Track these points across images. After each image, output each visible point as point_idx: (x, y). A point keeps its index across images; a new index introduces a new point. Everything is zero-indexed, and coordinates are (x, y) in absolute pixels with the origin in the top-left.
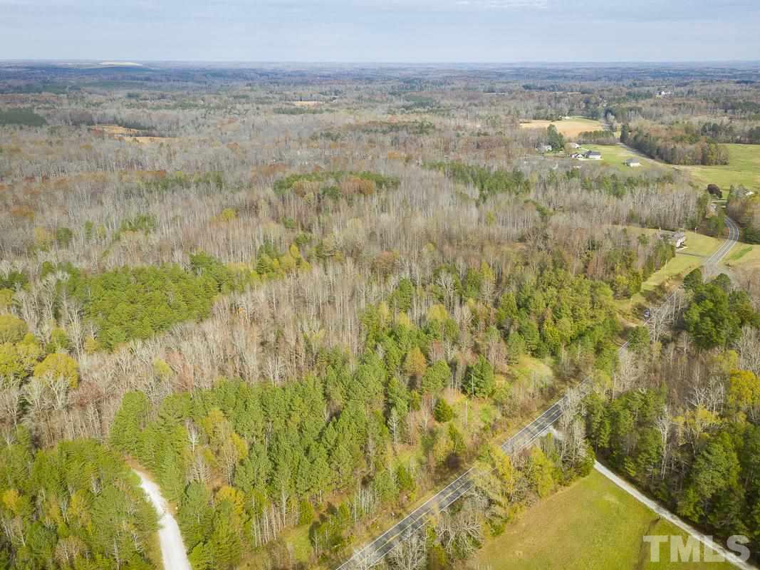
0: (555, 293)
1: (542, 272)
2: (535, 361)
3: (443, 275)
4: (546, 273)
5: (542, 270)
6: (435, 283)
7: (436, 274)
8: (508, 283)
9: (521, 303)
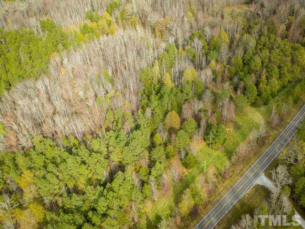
0: (268, 54)
1: (260, 37)
2: (253, 109)
3: (196, 40)
4: (263, 38)
5: (260, 36)
6: (191, 45)
7: (191, 38)
8: (238, 45)
9: (245, 62)
